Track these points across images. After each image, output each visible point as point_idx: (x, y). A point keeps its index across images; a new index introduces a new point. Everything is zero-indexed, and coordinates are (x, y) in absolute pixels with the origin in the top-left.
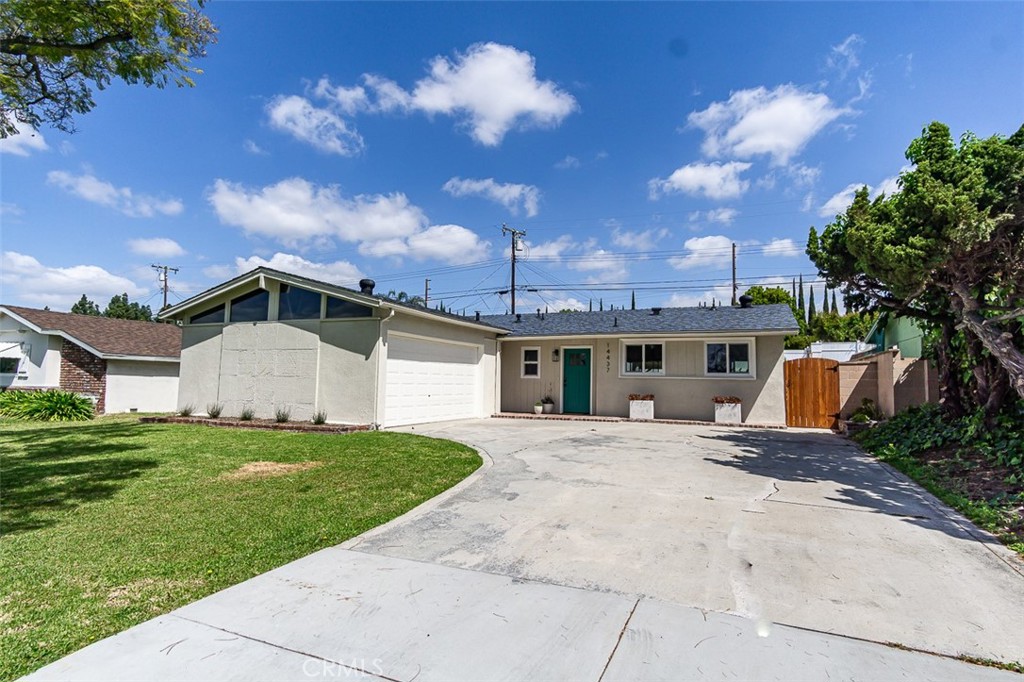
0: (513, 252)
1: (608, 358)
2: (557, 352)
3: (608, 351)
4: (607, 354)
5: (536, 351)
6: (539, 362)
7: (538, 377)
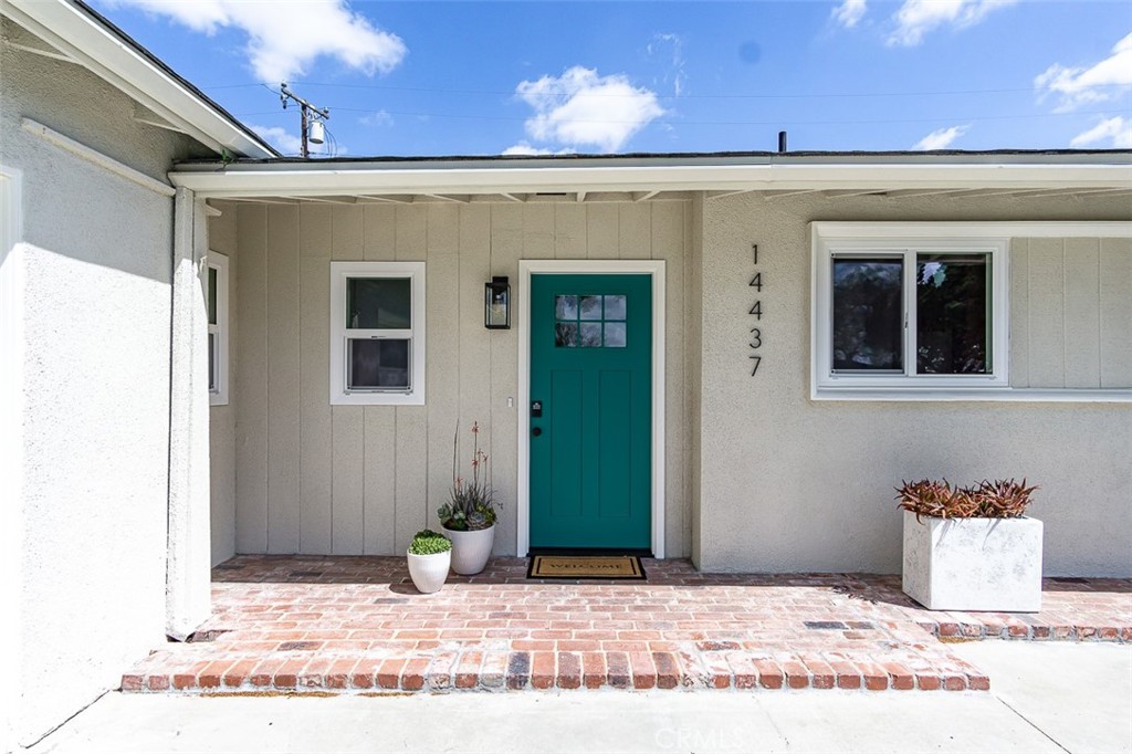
0: (305, 146)
1: (756, 310)
2: (499, 287)
3: (757, 282)
4: (752, 295)
5: (404, 284)
6: (417, 334)
7: (416, 396)
